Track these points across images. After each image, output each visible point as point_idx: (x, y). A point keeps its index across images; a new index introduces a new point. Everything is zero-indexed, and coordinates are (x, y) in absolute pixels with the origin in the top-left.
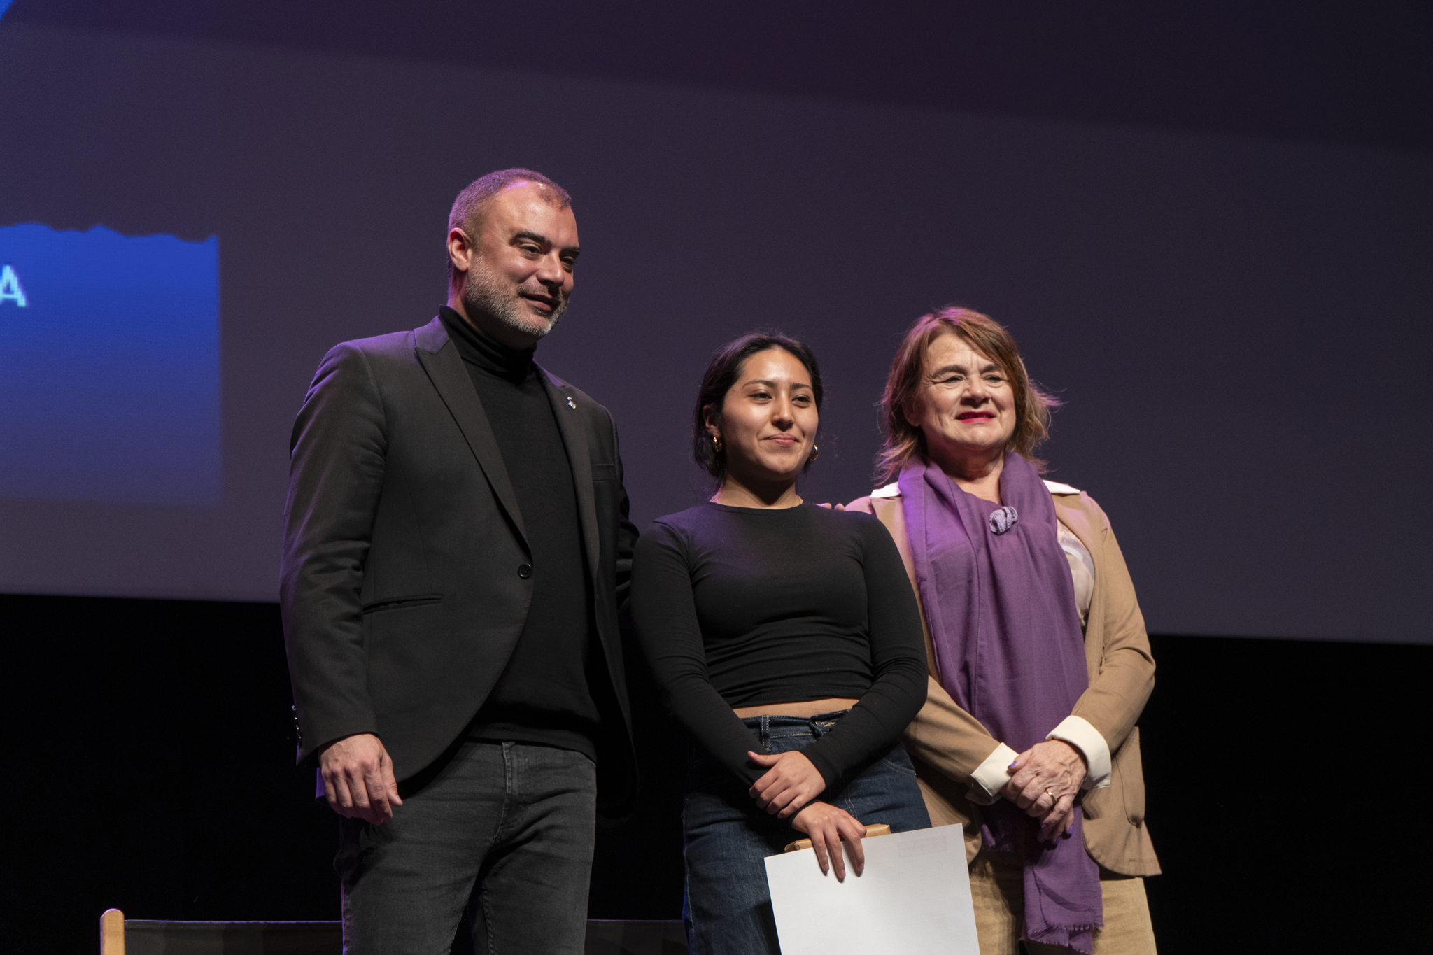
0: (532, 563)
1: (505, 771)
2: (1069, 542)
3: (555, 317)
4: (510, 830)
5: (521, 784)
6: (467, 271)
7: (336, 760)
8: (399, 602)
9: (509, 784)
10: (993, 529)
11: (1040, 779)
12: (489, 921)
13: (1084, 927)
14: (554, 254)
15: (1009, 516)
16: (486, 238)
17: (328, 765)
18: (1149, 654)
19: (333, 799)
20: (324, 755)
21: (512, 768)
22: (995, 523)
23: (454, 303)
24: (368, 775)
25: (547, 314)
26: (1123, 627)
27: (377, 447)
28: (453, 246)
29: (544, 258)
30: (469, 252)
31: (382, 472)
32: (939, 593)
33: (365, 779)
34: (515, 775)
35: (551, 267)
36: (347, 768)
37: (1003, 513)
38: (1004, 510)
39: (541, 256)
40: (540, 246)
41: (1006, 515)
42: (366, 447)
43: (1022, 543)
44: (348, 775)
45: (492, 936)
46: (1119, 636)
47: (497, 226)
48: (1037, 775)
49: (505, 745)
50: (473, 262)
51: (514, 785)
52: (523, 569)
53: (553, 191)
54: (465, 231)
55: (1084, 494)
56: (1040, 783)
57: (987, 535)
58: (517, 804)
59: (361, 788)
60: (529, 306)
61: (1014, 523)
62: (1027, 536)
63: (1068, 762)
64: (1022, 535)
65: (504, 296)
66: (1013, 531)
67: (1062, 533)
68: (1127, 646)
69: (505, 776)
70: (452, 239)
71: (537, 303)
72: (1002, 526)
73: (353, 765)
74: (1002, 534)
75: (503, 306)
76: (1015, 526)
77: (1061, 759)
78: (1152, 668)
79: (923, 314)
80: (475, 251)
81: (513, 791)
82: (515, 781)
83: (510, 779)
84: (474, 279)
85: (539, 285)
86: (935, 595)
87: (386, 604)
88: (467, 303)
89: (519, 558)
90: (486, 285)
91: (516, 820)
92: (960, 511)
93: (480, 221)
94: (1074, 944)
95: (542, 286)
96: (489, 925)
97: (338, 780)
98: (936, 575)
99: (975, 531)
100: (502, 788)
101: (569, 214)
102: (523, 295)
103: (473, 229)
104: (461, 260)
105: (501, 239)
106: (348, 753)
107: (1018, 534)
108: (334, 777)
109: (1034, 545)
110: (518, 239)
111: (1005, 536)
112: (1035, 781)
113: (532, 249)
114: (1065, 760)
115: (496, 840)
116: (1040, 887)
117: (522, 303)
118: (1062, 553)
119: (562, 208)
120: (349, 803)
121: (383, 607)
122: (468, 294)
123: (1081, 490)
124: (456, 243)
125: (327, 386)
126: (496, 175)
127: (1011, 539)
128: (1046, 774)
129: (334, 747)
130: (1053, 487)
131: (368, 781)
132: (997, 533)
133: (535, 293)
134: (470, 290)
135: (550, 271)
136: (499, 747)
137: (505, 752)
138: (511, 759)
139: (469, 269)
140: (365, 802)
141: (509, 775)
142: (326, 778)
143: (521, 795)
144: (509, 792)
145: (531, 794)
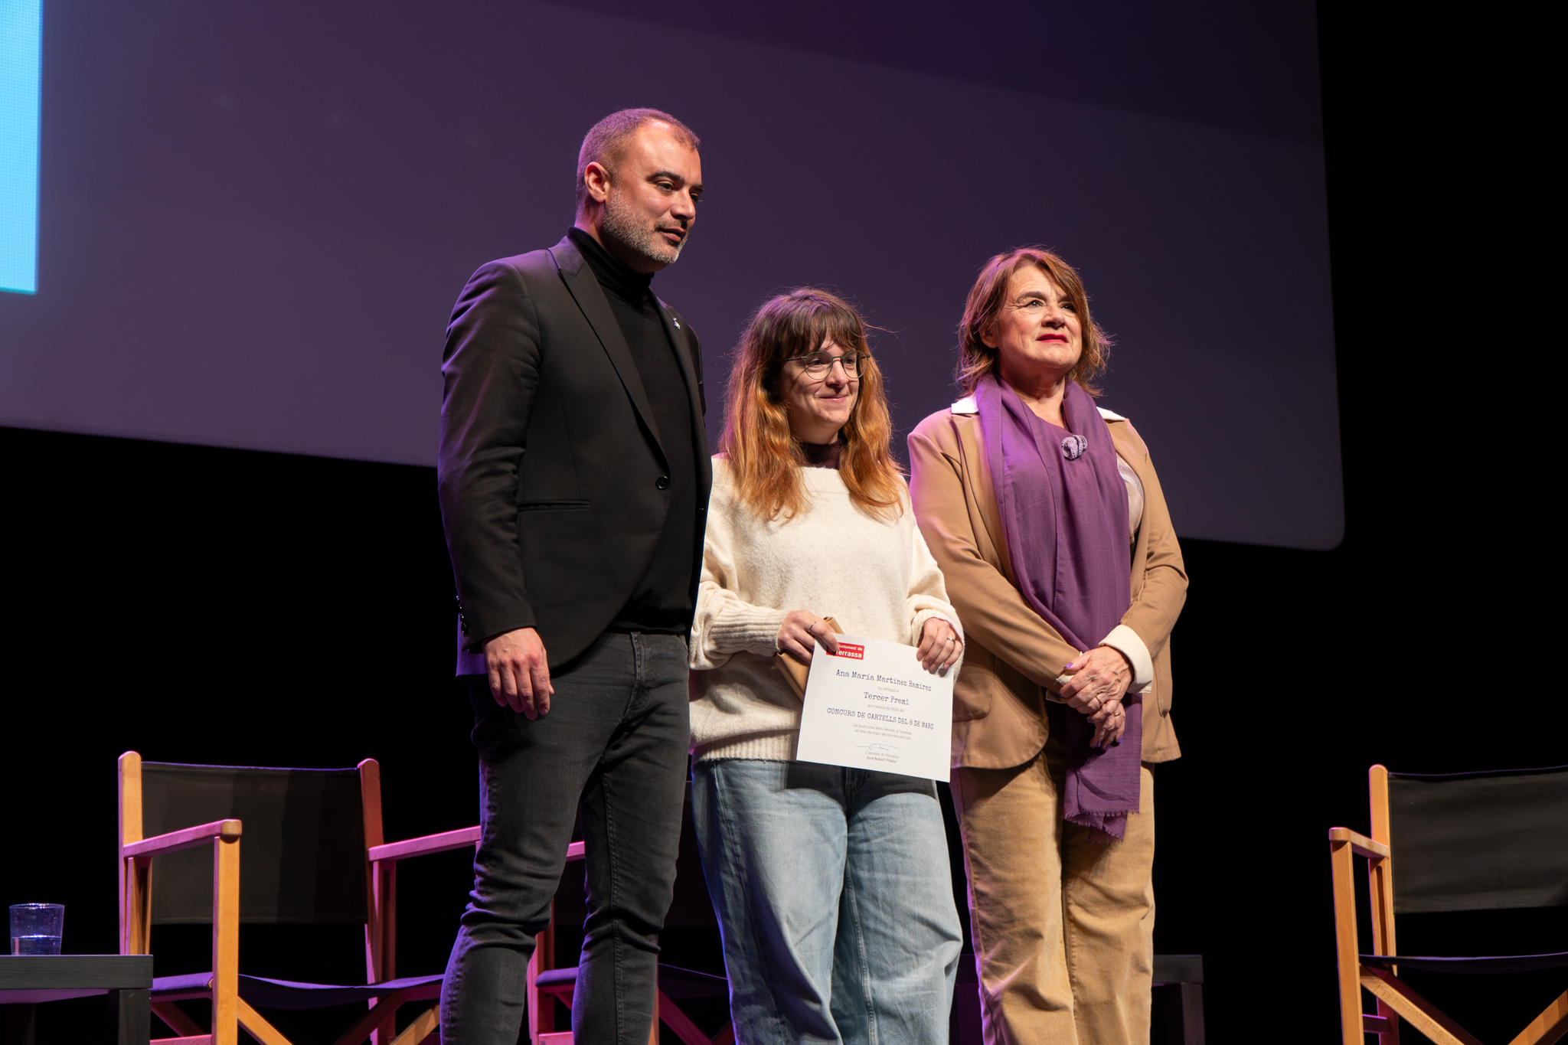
0: (668, 476)
1: (635, 659)
2: (1124, 470)
3: (680, 247)
4: (636, 711)
5: (647, 670)
6: (604, 202)
7: (505, 651)
8: (549, 505)
9: (638, 671)
10: (1065, 453)
11: (1095, 685)
12: (608, 795)
13: (1115, 814)
14: (685, 191)
15: (1081, 444)
16: (624, 172)
17: (495, 654)
18: (1183, 570)
19: (497, 685)
20: (490, 644)
21: (641, 656)
22: (1068, 449)
23: (589, 228)
24: (534, 667)
25: (675, 244)
27: (532, 360)
28: (591, 179)
29: (676, 194)
30: (607, 185)
31: (537, 383)
32: (1018, 512)
33: (531, 671)
34: (643, 662)
35: (683, 202)
36: (515, 659)
37: (1075, 441)
38: (1076, 438)
39: (674, 192)
40: (674, 183)
41: (1078, 444)
42: (524, 360)
43: (1090, 469)
44: (516, 666)
45: (610, 807)
47: (636, 162)
48: (1093, 681)
49: (634, 635)
50: (610, 194)
51: (642, 671)
52: (660, 481)
53: (685, 132)
54: (603, 166)
55: (1127, 421)
56: (1093, 689)
57: (1063, 460)
58: (642, 689)
59: (527, 678)
60: (665, 238)
61: (1084, 450)
62: (1094, 464)
63: (1118, 671)
64: (1090, 462)
65: (642, 230)
66: (1083, 458)
67: (1120, 461)
68: (1167, 563)
69: (635, 663)
70: (589, 173)
71: (672, 236)
72: (1074, 452)
73: (521, 657)
74: (1073, 459)
75: (640, 238)
76: (1085, 452)
77: (1113, 668)
78: (1186, 583)
79: (998, 253)
80: (613, 185)
81: (642, 677)
82: (642, 667)
83: (639, 667)
84: (612, 211)
85: (673, 220)
86: (1014, 512)
87: (536, 505)
88: (601, 230)
89: (656, 472)
90: (626, 218)
91: (640, 703)
92: (1035, 437)
93: (619, 156)
94: (1107, 828)
95: (676, 220)
96: (608, 798)
97: (505, 669)
98: (1016, 495)
99: (1050, 456)
100: (632, 675)
101: (696, 157)
102: (660, 229)
103: (612, 164)
104: (598, 192)
105: (639, 174)
106: (516, 646)
107: (1087, 461)
108: (501, 667)
109: (1101, 474)
110: (654, 179)
111: (1076, 463)
112: (1090, 687)
113: (667, 186)
114: (1118, 669)
115: (623, 720)
116: (1080, 779)
117: (658, 236)
118: (1123, 481)
119: (692, 150)
120: (514, 691)
121: (532, 507)
122: (605, 224)
123: (1123, 417)
124: (593, 176)
125: (486, 302)
126: (630, 113)
127: (1081, 467)
128: (1100, 682)
129: (501, 639)
130: (1106, 414)
131: (535, 673)
132: (1070, 459)
133: (671, 228)
134: (608, 220)
135: (683, 206)
136: (628, 636)
137: (634, 641)
138: (640, 648)
139: (607, 200)
140: (529, 691)
141: (638, 663)
142: (493, 666)
143: (647, 681)
144: (638, 678)
145: (654, 680)
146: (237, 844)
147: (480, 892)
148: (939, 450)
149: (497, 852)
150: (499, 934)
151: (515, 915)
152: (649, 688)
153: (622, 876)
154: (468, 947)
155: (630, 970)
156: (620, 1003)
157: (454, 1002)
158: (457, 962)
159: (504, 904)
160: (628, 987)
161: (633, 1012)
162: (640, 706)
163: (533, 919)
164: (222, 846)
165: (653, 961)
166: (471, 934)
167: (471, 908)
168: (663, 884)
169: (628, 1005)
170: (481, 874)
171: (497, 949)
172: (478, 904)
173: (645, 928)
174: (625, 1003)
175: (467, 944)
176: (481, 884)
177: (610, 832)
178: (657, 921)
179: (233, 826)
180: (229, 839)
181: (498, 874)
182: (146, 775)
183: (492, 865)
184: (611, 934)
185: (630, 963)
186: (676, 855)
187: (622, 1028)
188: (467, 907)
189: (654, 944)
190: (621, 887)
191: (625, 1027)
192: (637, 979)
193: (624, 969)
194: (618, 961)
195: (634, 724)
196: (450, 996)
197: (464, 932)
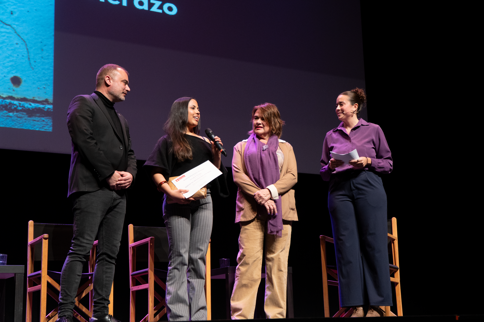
2: (279, 152)
5: (116, 195)
6: (110, 85)
9: (114, 195)
15: (266, 147)
22: (263, 148)
25: (125, 96)
26: (291, 169)
29: (126, 85)
30: (112, 81)
46: (290, 171)
50: (112, 84)
52: (121, 147)
54: (110, 76)
57: (261, 150)
64: (268, 151)
66: (266, 150)
68: (290, 173)
69: (113, 193)
71: (125, 94)
72: (264, 149)
74: (264, 150)
83: (114, 194)
85: (125, 91)
90: (116, 89)
91: (114, 203)
92: (257, 145)
93: (115, 75)
98: (249, 158)
99: (259, 149)
100: (112, 196)
103: (113, 76)
104: (109, 83)
110: (123, 81)
111: (264, 151)
115: (110, 207)
116: (270, 224)
123: (287, 142)
124: (107, 79)
127: (266, 152)
130: (280, 141)
132: (263, 150)
134: (110, 90)
135: (127, 88)
143: (116, 197)
144: (114, 197)
145: (118, 197)
146: (47, 240)
147: (73, 247)
148: (237, 150)
149: (78, 238)
150: (78, 258)
151: (82, 253)
152: (117, 200)
153: (106, 245)
154: (70, 261)
155: (107, 268)
156: (104, 276)
157: (65, 274)
158: (66, 264)
159: (80, 250)
160: (106, 272)
161: (107, 279)
162: (114, 204)
163: (87, 255)
164: (44, 240)
165: (114, 267)
166: (70, 258)
167: (71, 251)
168: (116, 247)
169: (107, 277)
170: (73, 243)
171: (77, 262)
172: (72, 250)
173: (111, 258)
174: (105, 276)
175: (69, 260)
176: (74, 245)
177: (104, 234)
178: (115, 256)
179: (46, 236)
180: (45, 239)
181: (78, 243)
182: (35, 226)
183: (77, 241)
184: (103, 259)
185: (107, 266)
186: (120, 240)
187: (104, 282)
188: (69, 251)
189: (114, 262)
190: (106, 248)
191: (105, 282)
192: (109, 271)
193: (105, 268)
194: (104, 266)
195: (112, 208)
196: (64, 273)
197: (68, 257)
